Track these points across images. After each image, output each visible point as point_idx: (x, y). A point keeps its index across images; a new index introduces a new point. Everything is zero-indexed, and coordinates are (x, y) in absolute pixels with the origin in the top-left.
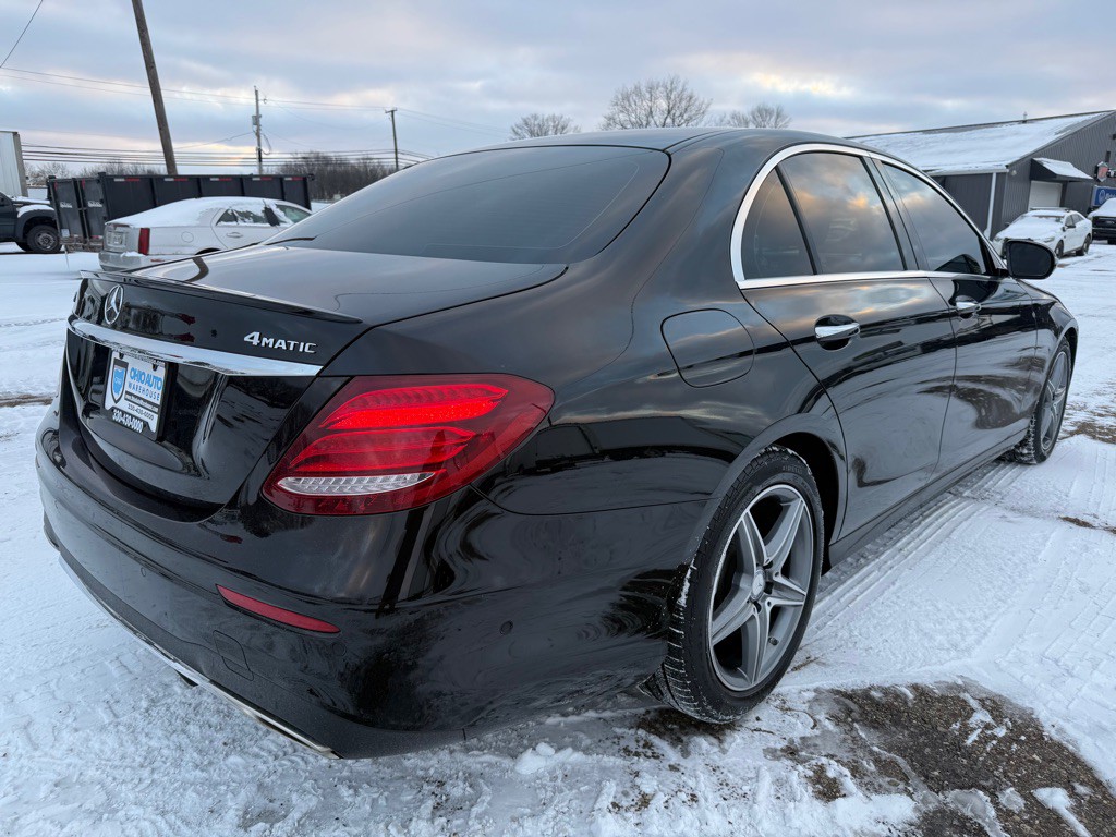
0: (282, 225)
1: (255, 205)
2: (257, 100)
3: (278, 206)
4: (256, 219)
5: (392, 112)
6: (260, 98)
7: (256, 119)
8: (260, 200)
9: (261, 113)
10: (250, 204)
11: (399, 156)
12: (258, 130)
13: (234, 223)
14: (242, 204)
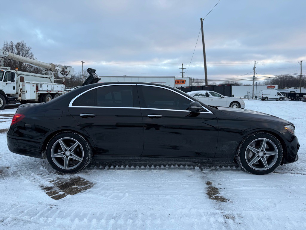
0: (210, 97)
1: (204, 92)
2: (255, 63)
3: (210, 92)
4: (203, 95)
5: (301, 62)
6: (256, 63)
7: (254, 69)
8: (205, 91)
9: (256, 67)
10: (203, 92)
11: (302, 75)
12: (255, 71)
13: (198, 97)
14: (201, 92)
